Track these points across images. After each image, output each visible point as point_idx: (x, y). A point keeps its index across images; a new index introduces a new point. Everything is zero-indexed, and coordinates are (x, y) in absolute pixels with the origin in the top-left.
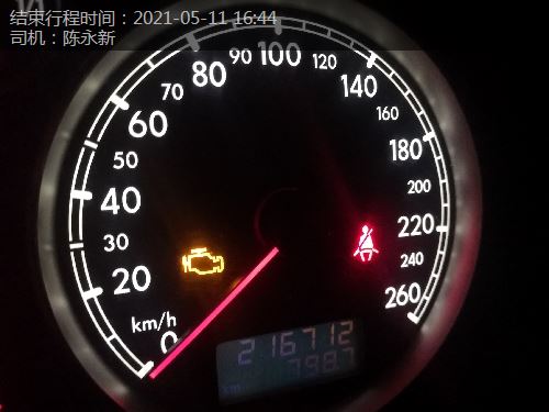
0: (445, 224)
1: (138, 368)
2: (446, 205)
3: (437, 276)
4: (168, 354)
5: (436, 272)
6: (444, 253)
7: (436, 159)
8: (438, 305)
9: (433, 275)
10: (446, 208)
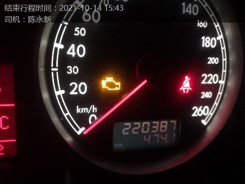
0: (223, 80)
1: (78, 130)
2: (224, 71)
3: (217, 104)
4: (92, 125)
5: (217, 102)
6: (221, 94)
7: (222, 48)
8: (216, 118)
9: (215, 103)
10: (224, 72)
